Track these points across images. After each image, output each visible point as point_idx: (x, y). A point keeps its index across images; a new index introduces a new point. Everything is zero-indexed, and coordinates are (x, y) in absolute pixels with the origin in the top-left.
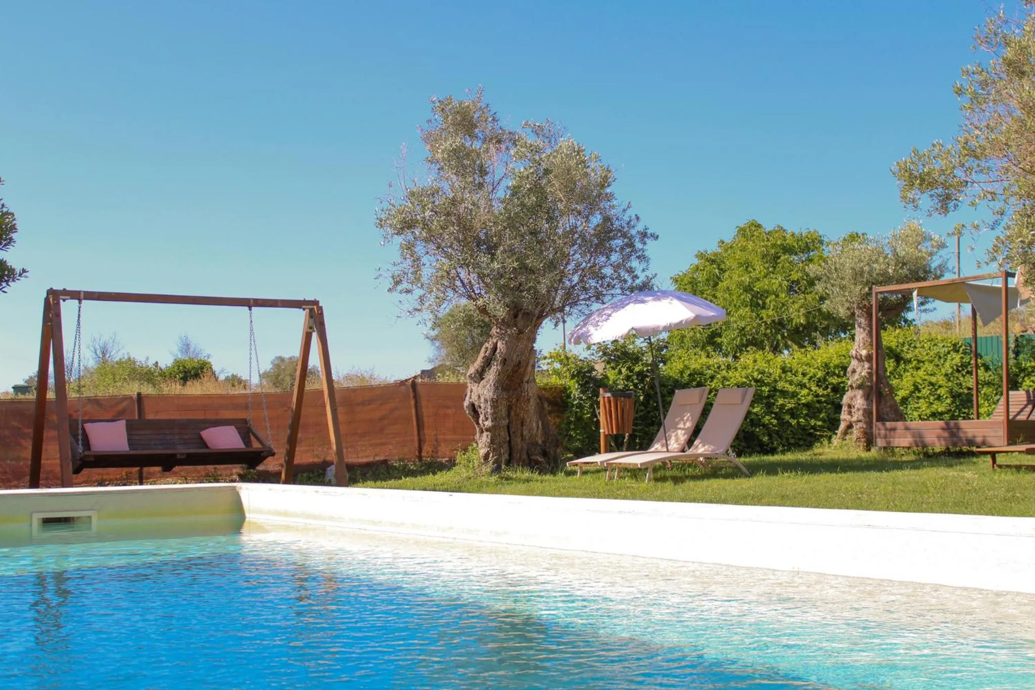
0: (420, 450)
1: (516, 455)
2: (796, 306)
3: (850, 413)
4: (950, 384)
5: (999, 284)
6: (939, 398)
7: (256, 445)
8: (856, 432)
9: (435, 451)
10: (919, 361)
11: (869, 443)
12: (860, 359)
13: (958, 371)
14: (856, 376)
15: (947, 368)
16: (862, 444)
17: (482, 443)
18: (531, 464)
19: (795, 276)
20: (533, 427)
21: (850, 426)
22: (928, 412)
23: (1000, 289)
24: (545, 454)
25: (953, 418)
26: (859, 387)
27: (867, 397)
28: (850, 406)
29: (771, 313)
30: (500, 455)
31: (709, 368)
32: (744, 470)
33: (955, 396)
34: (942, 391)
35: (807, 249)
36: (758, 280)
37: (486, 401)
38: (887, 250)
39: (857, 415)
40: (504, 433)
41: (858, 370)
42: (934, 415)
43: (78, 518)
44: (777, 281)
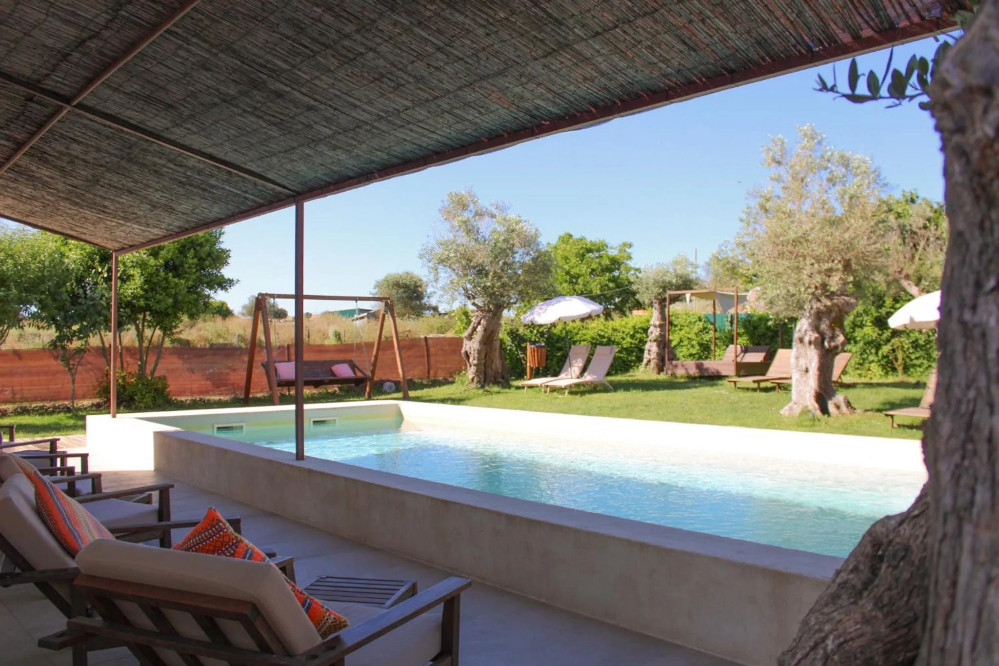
0: (429, 373)
1: (488, 379)
2: (595, 283)
3: (649, 354)
4: (698, 339)
5: (734, 294)
6: (693, 346)
7: (359, 374)
8: (652, 364)
9: (436, 374)
10: (681, 326)
11: (660, 369)
12: (655, 326)
13: (701, 331)
14: (653, 335)
15: (696, 329)
16: (656, 371)
17: (471, 372)
18: (496, 383)
19: (594, 266)
20: (497, 363)
21: (649, 361)
22: (688, 354)
23: (733, 296)
24: (503, 378)
25: (700, 358)
26: (655, 341)
27: (658, 346)
28: (649, 351)
29: (581, 287)
30: (480, 378)
31: (574, 328)
32: (611, 387)
33: (700, 345)
34: (694, 342)
35: (598, 250)
36: (573, 268)
37: (474, 350)
38: (671, 270)
39: (653, 355)
40: (482, 367)
41: (654, 332)
42: (691, 355)
43: (329, 421)
44: (584, 269)
